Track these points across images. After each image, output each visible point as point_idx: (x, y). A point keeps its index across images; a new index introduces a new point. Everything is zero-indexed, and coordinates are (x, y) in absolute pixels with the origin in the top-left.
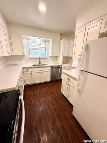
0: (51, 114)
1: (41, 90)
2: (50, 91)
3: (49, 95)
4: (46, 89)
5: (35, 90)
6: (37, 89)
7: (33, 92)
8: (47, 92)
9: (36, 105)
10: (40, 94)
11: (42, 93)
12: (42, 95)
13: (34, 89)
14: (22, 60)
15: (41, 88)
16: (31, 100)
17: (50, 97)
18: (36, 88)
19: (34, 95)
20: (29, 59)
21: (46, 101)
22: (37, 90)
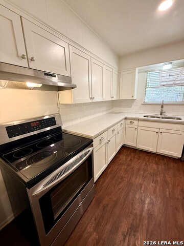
0: (136, 213)
1: (146, 164)
2: (164, 177)
3: (156, 182)
4: (158, 168)
5: (136, 160)
6: (138, 159)
7: (131, 160)
8: (156, 175)
9: (123, 181)
10: (139, 170)
11: (145, 171)
12: (142, 173)
13: (134, 157)
14: (131, 106)
15: (148, 161)
16: (121, 170)
17: (156, 187)
18: (139, 157)
19: (128, 165)
20: (142, 104)
21: (143, 188)
22: (139, 161)
